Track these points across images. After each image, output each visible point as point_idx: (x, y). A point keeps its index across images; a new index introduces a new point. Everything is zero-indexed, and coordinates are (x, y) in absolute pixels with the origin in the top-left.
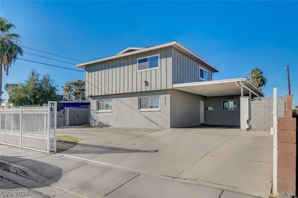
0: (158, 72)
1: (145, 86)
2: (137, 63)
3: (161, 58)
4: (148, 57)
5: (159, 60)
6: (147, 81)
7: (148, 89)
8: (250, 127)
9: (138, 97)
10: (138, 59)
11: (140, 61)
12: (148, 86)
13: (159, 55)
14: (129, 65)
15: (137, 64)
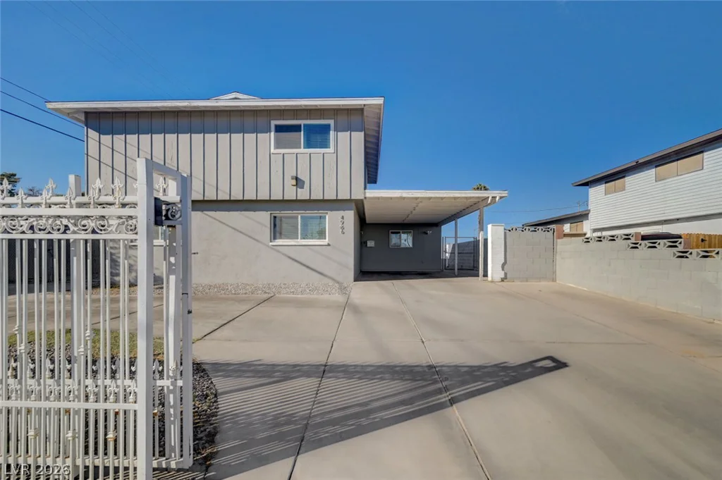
0: (330, 160)
1: (295, 187)
2: (270, 132)
3: (336, 130)
4: (302, 122)
5: (332, 133)
6: (299, 176)
7: (303, 194)
8: (506, 274)
9: (269, 212)
10: (274, 123)
11: (279, 129)
12: (302, 188)
13: (331, 122)
14: (247, 133)
15: (272, 134)
